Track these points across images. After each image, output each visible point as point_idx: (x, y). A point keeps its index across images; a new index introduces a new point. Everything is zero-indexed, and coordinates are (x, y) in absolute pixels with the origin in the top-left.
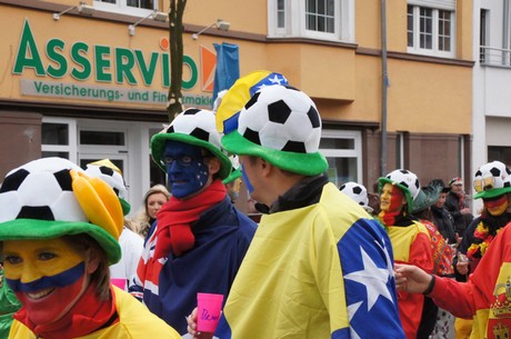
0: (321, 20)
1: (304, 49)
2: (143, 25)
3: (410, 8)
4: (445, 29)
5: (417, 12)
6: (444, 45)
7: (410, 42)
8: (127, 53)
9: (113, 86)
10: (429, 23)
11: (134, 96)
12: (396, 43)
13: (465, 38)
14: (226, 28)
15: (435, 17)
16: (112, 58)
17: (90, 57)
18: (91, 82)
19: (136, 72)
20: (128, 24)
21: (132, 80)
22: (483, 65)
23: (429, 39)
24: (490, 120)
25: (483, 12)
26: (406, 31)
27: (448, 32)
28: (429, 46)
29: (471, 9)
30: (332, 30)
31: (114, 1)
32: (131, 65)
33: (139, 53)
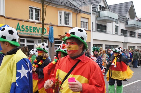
0: (67, 23)
1: (64, 27)
2: (38, 23)
3: (81, 22)
4: (86, 25)
5: (82, 22)
6: (86, 28)
9: (32, 33)
11: (36, 35)
14: (51, 24)
15: (85, 23)
16: (32, 28)
17: (29, 28)
18: (29, 32)
20: (35, 23)
21: (36, 32)
22: (92, 31)
23: (84, 27)
24: (93, 40)
25: (92, 23)
26: (80, 25)
27: (87, 26)
28: (84, 28)
29: (90, 22)
30: (69, 25)
31: (33, 19)
32: (35, 29)
33: (37, 28)
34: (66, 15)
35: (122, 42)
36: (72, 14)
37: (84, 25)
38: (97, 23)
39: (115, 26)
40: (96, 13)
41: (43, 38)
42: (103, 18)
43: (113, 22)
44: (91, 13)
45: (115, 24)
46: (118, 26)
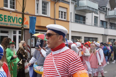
0: (44, 12)
1: (41, 17)
2: (13, 12)
3: (59, 11)
4: (65, 15)
5: (60, 12)
6: (65, 18)
7: (59, 17)
8: (10, 17)
9: (7, 22)
10: (62, 14)
11: (11, 24)
12: (57, 17)
13: (68, 17)
14: (28, 13)
15: (63, 13)
16: (7, 17)
17: (3, 17)
18: (3, 22)
19: (11, 20)
20: (10, 11)
21: (11, 22)
22: (71, 22)
23: (62, 17)
24: (72, 31)
25: (71, 13)
26: (59, 15)
27: (65, 16)
28: (62, 18)
29: (69, 12)
30: (46, 14)
31: (7, 7)
32: (10, 19)
33: (12, 17)
34: (44, 4)
35: (102, 35)
36: (50, 3)
37: (62, 15)
38: (75, 13)
39: (95, 16)
40: (74, 2)
41: (23, 29)
42: (82, 8)
43: (92, 12)
44: (69, 2)
45: (94, 15)
46: (97, 17)
